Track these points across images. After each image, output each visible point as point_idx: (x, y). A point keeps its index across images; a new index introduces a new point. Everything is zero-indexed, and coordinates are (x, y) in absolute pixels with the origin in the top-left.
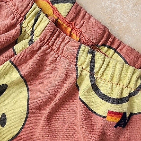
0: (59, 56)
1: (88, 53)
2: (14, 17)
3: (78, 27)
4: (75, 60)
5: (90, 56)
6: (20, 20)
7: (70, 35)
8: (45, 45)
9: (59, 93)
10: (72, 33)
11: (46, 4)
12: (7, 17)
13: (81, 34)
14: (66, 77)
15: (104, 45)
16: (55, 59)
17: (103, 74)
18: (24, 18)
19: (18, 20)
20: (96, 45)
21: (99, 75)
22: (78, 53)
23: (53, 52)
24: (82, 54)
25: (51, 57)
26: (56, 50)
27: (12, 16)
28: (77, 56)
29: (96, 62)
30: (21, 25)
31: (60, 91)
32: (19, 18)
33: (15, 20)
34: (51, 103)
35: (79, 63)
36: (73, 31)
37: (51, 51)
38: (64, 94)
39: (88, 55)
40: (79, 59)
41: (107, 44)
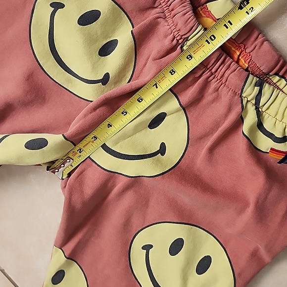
0: (222, 84)
1: (256, 85)
2: (174, 38)
3: (248, 51)
4: (240, 92)
5: (257, 89)
6: (180, 41)
7: (238, 62)
8: (207, 71)
9: (222, 125)
10: (240, 58)
11: (213, 22)
12: (166, 36)
13: (251, 60)
14: (229, 109)
15: (276, 74)
16: (218, 88)
17: (268, 108)
18: (187, 39)
19: (178, 41)
20: (267, 74)
21: (264, 109)
22: (244, 85)
23: (216, 79)
24: (249, 87)
25: (213, 85)
26: (219, 77)
27: (171, 36)
28: (243, 89)
29: (264, 95)
30: (182, 47)
31: (223, 123)
32: (180, 39)
33: (175, 41)
34: (213, 135)
35: (244, 95)
36: (242, 55)
37: (214, 78)
38: (228, 128)
39: (256, 87)
40: (245, 92)
41: (280, 74)
